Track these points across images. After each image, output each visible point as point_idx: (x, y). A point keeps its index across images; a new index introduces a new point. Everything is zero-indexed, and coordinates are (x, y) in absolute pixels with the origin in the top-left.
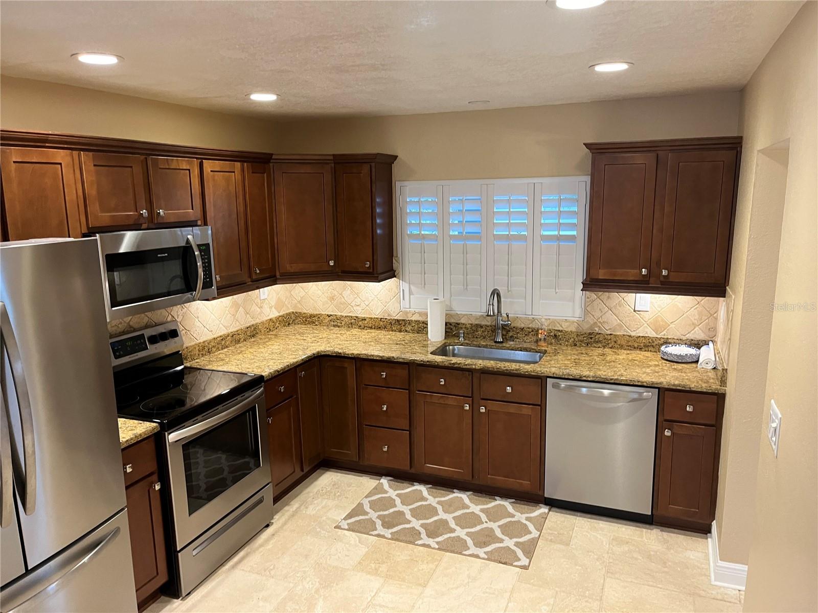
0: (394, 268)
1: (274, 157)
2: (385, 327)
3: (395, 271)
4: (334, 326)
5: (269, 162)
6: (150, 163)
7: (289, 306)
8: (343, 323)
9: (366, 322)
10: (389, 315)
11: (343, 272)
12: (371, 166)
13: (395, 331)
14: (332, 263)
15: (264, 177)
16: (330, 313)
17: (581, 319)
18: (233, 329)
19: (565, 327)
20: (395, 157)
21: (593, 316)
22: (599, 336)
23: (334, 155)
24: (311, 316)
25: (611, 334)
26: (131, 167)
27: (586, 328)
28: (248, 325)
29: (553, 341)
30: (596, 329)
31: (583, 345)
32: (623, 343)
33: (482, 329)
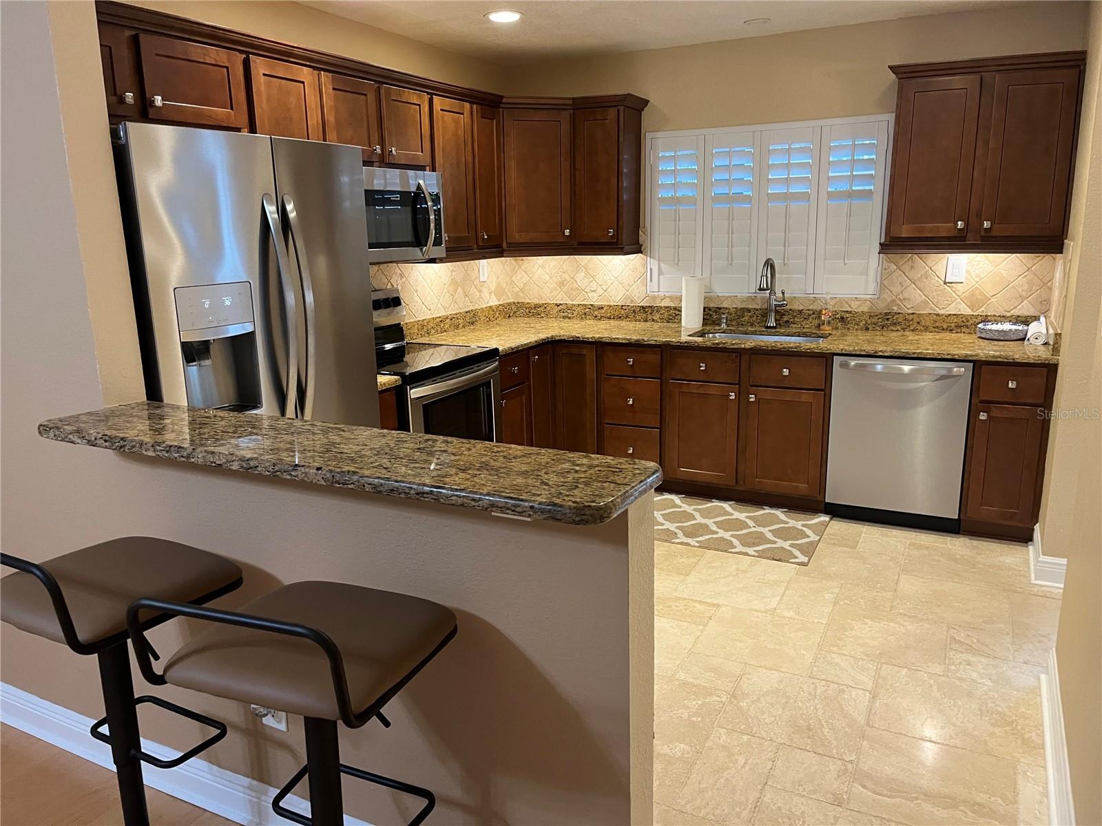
0: (641, 242)
1: (504, 100)
2: (627, 317)
3: (642, 245)
4: (564, 317)
5: (499, 107)
6: (382, 92)
7: (509, 294)
8: (575, 313)
9: (603, 311)
10: (632, 301)
11: (580, 244)
12: (618, 110)
13: (640, 321)
14: (567, 232)
15: (493, 123)
16: (558, 302)
17: (876, 297)
18: (451, 311)
19: (855, 307)
20: (646, 102)
21: (891, 291)
22: (898, 316)
23: (573, 99)
24: (537, 306)
25: (913, 314)
26: (366, 95)
27: (881, 307)
28: (467, 310)
29: (839, 324)
30: (894, 308)
31: (877, 328)
32: (928, 324)
33: (749, 314)
